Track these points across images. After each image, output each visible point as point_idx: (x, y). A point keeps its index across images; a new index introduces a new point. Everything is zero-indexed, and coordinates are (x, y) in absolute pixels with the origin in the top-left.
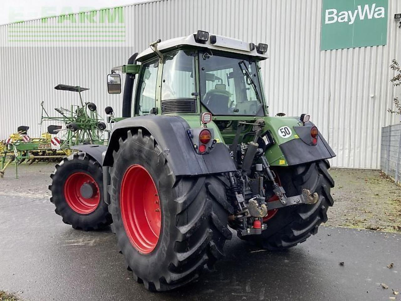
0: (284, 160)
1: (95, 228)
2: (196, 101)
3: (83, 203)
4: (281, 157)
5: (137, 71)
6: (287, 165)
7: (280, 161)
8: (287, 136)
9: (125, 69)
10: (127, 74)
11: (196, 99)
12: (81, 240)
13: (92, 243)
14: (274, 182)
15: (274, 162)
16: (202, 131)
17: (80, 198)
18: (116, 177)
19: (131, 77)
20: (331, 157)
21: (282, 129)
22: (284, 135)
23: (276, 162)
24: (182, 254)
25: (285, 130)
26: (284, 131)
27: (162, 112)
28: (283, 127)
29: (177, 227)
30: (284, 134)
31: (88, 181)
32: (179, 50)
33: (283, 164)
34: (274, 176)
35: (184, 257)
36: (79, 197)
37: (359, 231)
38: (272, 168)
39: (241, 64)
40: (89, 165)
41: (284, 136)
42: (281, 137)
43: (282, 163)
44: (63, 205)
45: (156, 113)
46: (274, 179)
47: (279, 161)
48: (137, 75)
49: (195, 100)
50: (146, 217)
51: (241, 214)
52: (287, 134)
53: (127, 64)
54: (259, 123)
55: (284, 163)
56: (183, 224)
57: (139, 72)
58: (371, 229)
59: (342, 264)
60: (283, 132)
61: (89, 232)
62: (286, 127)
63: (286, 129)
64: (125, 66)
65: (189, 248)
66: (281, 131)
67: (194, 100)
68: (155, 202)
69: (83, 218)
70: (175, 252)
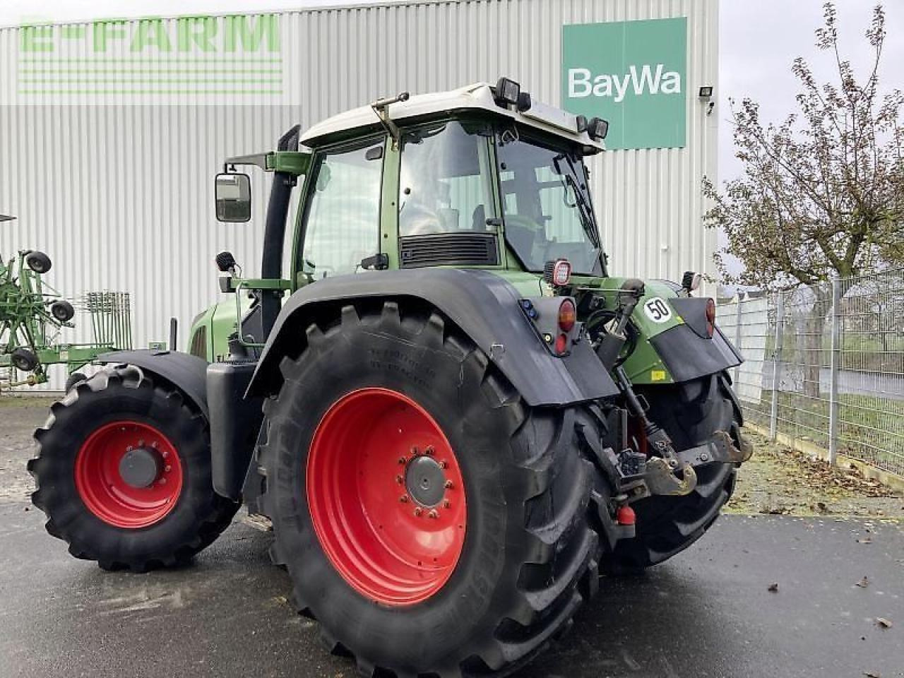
0: (663, 370)
1: (167, 562)
2: (496, 237)
3: (123, 502)
4: (655, 364)
5: (304, 167)
6: (672, 381)
7: (653, 373)
8: (664, 319)
9: (273, 160)
10: (276, 173)
11: (495, 232)
12: (142, 595)
13: (177, 599)
14: (646, 419)
15: (638, 375)
16: (562, 304)
17: (113, 488)
18: (293, 422)
19: (286, 182)
20: (738, 363)
21: (652, 303)
22: (658, 315)
23: (642, 375)
24: (539, 593)
25: (658, 306)
26: (656, 307)
27: (405, 263)
28: (653, 300)
29: (528, 530)
30: (656, 314)
31: (140, 443)
32: (448, 121)
33: (661, 380)
34: (644, 406)
35: (546, 601)
36: (111, 486)
37: (750, 519)
38: (636, 388)
39: (558, 161)
40: (155, 401)
41: (656, 317)
42: (652, 321)
43: (659, 376)
44: (72, 508)
45: (385, 267)
46: (646, 412)
47: (650, 375)
48: (301, 179)
49: (494, 235)
50: (368, 519)
51: (624, 493)
52: (663, 314)
53: (275, 151)
54: (634, 289)
55: (664, 378)
56: (542, 522)
57: (308, 171)
58: (771, 513)
59: (773, 589)
60: (654, 309)
61: (148, 574)
62: (658, 299)
63: (659, 304)
64: (272, 153)
65: (553, 578)
66: (650, 308)
67: (491, 236)
68: (397, 480)
69: (132, 540)
70: (520, 592)
